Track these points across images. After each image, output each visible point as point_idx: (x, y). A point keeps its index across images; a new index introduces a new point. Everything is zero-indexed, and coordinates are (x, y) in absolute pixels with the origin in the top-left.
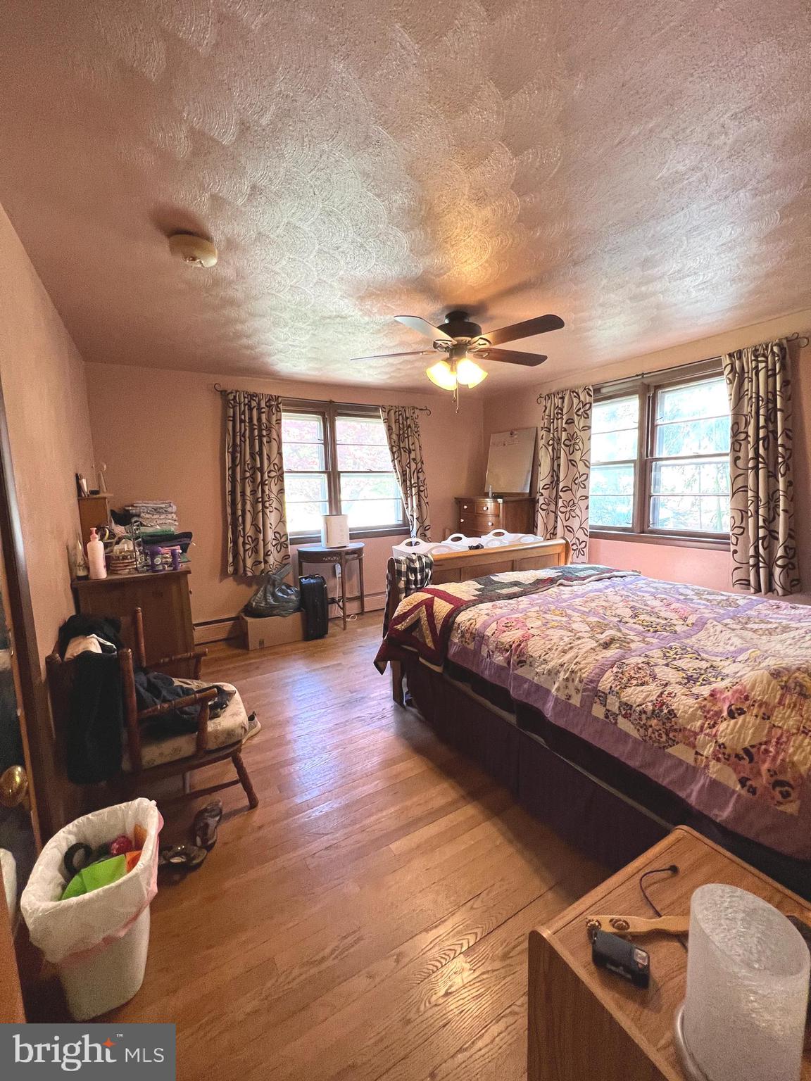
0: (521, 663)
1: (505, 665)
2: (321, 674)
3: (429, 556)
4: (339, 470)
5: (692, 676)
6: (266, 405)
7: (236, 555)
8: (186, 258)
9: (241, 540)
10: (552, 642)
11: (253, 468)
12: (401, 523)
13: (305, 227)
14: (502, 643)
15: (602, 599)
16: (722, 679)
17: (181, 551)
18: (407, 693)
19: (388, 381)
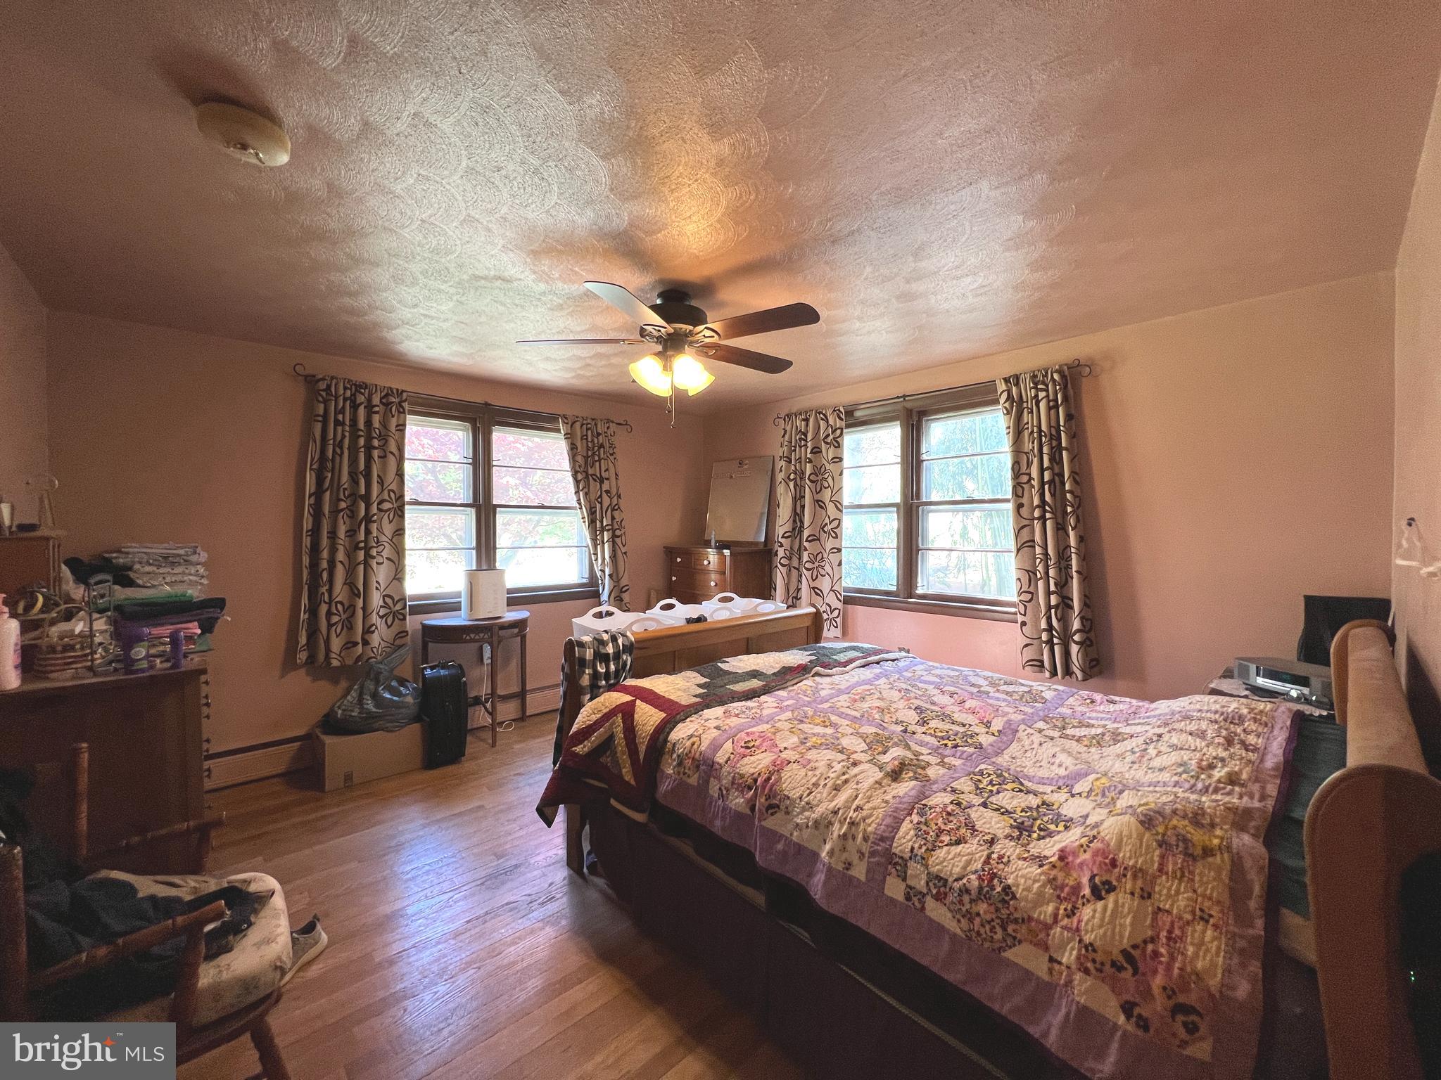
0: (772, 808)
1: (749, 813)
2: (447, 829)
3: (629, 634)
4: (495, 502)
5: (1023, 823)
6: (381, 402)
7: (313, 633)
8: (228, 143)
9: (324, 608)
10: (817, 772)
11: (354, 496)
12: (585, 581)
13: (446, 126)
14: (742, 776)
15: (876, 696)
16: (1066, 827)
17: (199, 631)
18: (589, 853)
19: (574, 382)
